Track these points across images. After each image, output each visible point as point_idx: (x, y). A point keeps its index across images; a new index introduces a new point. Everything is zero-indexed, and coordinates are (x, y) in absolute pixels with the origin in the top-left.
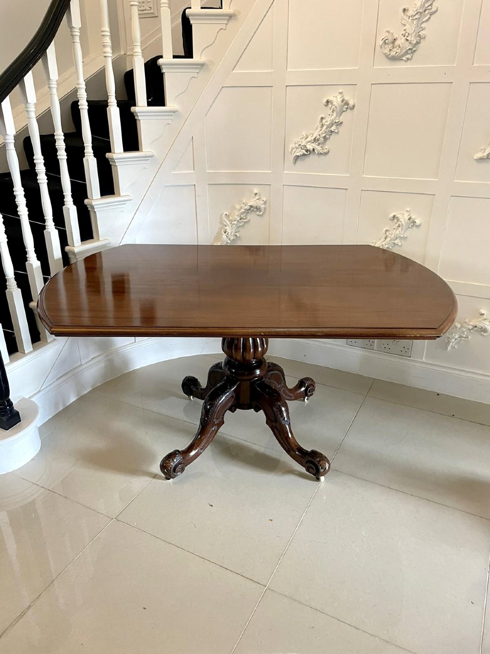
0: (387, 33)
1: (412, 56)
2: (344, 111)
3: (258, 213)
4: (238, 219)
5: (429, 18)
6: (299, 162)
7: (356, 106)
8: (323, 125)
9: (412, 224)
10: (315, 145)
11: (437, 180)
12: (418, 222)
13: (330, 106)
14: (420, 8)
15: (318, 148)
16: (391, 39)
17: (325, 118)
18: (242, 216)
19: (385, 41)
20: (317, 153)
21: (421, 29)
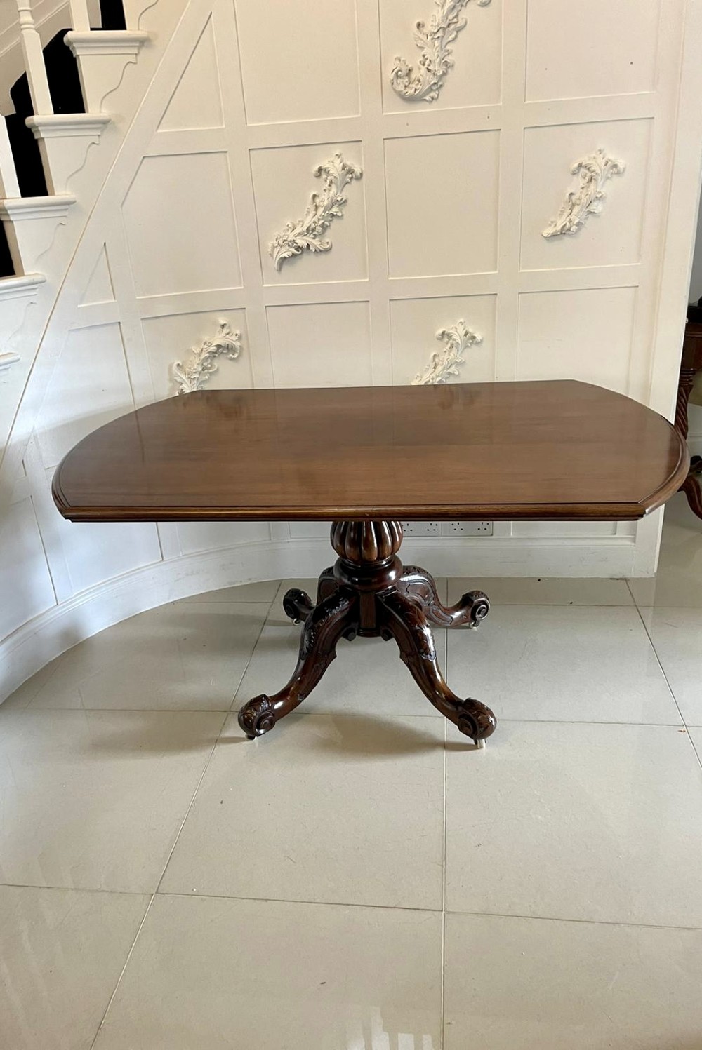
0: (398, 62)
1: (438, 95)
2: (348, 183)
3: (231, 355)
4: (200, 370)
5: (456, 36)
6: (285, 268)
7: (364, 175)
8: (317, 208)
9: (471, 341)
10: (309, 239)
11: (497, 272)
12: (479, 338)
13: (324, 176)
14: (443, 21)
15: (316, 243)
16: (405, 71)
17: (318, 196)
18: (205, 364)
19: (397, 72)
20: (314, 250)
21: (447, 53)
